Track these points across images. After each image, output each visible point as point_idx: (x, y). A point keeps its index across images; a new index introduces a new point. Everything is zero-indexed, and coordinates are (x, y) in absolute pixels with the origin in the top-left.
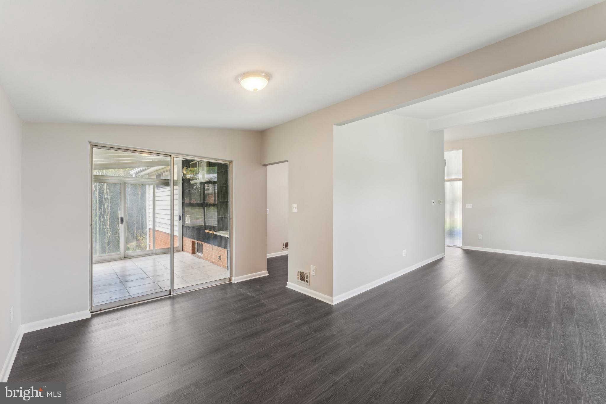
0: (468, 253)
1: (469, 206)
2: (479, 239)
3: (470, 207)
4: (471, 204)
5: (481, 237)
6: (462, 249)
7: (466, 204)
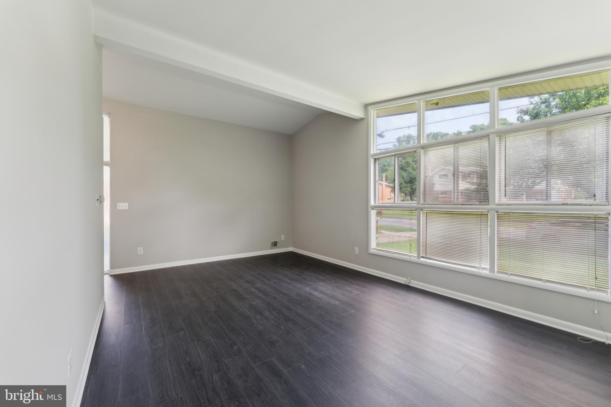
0: (120, 279)
1: (123, 206)
2: (139, 254)
3: (124, 208)
4: (127, 204)
5: (141, 251)
6: (111, 276)
7: (118, 204)
